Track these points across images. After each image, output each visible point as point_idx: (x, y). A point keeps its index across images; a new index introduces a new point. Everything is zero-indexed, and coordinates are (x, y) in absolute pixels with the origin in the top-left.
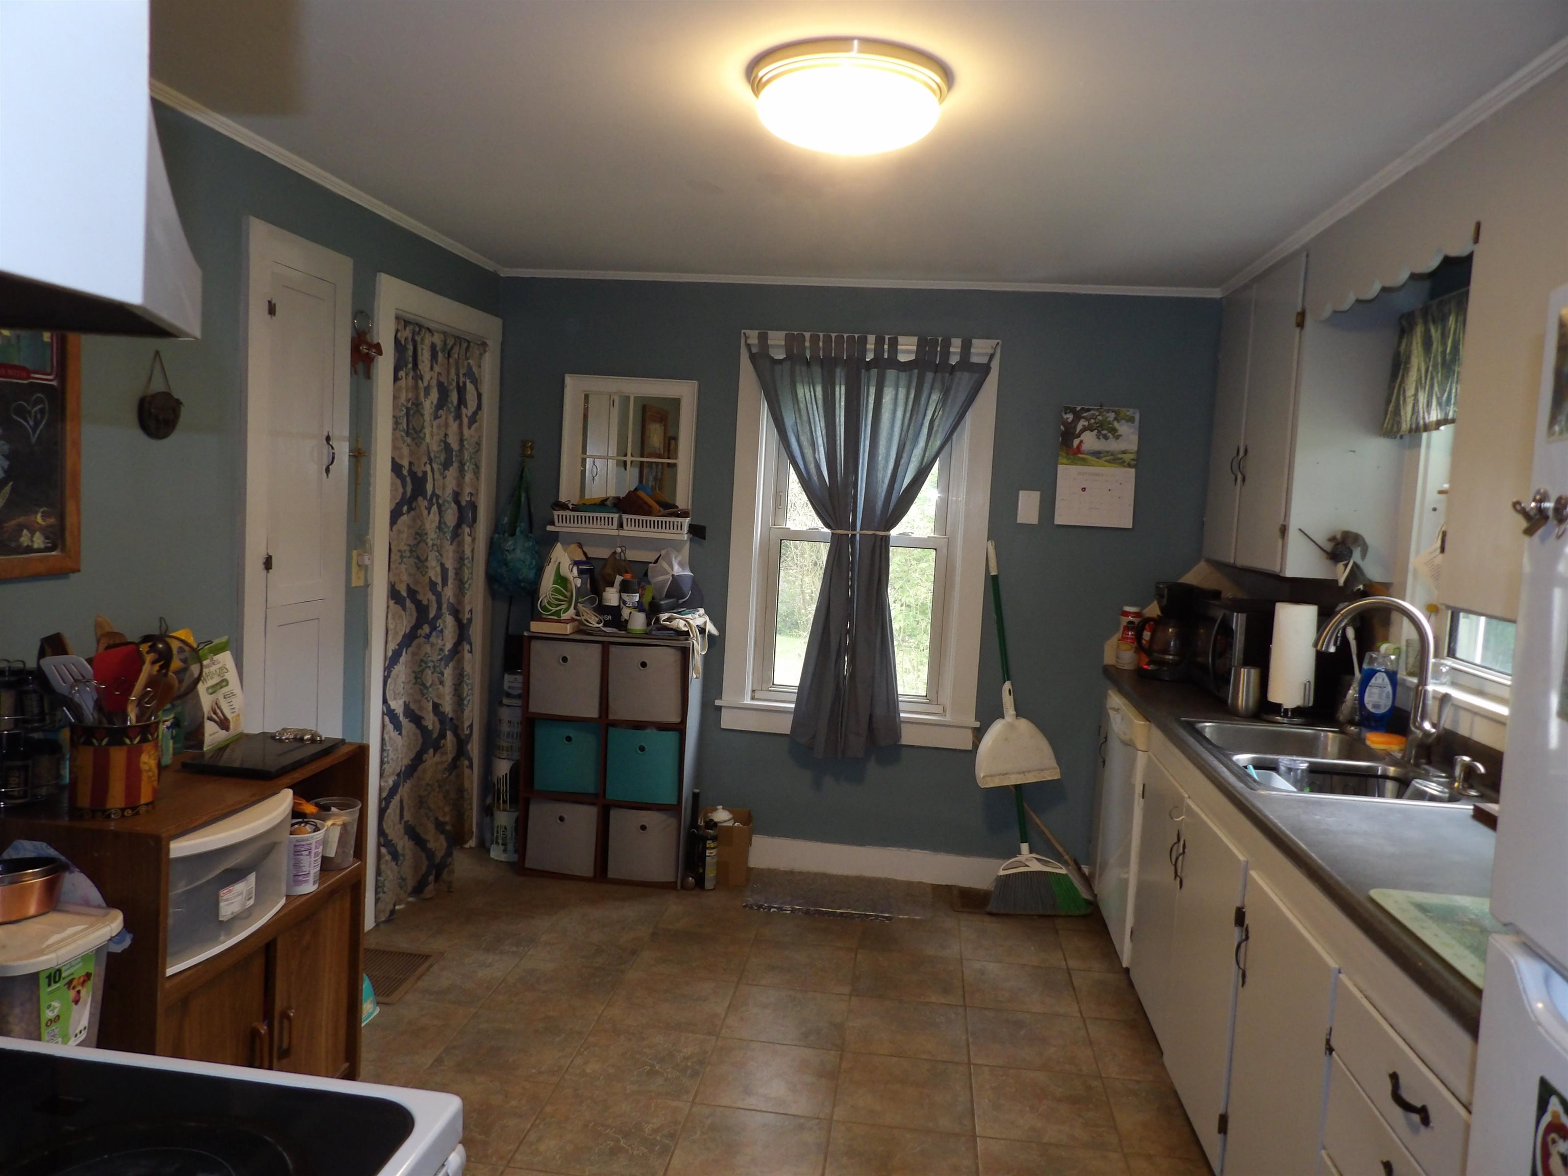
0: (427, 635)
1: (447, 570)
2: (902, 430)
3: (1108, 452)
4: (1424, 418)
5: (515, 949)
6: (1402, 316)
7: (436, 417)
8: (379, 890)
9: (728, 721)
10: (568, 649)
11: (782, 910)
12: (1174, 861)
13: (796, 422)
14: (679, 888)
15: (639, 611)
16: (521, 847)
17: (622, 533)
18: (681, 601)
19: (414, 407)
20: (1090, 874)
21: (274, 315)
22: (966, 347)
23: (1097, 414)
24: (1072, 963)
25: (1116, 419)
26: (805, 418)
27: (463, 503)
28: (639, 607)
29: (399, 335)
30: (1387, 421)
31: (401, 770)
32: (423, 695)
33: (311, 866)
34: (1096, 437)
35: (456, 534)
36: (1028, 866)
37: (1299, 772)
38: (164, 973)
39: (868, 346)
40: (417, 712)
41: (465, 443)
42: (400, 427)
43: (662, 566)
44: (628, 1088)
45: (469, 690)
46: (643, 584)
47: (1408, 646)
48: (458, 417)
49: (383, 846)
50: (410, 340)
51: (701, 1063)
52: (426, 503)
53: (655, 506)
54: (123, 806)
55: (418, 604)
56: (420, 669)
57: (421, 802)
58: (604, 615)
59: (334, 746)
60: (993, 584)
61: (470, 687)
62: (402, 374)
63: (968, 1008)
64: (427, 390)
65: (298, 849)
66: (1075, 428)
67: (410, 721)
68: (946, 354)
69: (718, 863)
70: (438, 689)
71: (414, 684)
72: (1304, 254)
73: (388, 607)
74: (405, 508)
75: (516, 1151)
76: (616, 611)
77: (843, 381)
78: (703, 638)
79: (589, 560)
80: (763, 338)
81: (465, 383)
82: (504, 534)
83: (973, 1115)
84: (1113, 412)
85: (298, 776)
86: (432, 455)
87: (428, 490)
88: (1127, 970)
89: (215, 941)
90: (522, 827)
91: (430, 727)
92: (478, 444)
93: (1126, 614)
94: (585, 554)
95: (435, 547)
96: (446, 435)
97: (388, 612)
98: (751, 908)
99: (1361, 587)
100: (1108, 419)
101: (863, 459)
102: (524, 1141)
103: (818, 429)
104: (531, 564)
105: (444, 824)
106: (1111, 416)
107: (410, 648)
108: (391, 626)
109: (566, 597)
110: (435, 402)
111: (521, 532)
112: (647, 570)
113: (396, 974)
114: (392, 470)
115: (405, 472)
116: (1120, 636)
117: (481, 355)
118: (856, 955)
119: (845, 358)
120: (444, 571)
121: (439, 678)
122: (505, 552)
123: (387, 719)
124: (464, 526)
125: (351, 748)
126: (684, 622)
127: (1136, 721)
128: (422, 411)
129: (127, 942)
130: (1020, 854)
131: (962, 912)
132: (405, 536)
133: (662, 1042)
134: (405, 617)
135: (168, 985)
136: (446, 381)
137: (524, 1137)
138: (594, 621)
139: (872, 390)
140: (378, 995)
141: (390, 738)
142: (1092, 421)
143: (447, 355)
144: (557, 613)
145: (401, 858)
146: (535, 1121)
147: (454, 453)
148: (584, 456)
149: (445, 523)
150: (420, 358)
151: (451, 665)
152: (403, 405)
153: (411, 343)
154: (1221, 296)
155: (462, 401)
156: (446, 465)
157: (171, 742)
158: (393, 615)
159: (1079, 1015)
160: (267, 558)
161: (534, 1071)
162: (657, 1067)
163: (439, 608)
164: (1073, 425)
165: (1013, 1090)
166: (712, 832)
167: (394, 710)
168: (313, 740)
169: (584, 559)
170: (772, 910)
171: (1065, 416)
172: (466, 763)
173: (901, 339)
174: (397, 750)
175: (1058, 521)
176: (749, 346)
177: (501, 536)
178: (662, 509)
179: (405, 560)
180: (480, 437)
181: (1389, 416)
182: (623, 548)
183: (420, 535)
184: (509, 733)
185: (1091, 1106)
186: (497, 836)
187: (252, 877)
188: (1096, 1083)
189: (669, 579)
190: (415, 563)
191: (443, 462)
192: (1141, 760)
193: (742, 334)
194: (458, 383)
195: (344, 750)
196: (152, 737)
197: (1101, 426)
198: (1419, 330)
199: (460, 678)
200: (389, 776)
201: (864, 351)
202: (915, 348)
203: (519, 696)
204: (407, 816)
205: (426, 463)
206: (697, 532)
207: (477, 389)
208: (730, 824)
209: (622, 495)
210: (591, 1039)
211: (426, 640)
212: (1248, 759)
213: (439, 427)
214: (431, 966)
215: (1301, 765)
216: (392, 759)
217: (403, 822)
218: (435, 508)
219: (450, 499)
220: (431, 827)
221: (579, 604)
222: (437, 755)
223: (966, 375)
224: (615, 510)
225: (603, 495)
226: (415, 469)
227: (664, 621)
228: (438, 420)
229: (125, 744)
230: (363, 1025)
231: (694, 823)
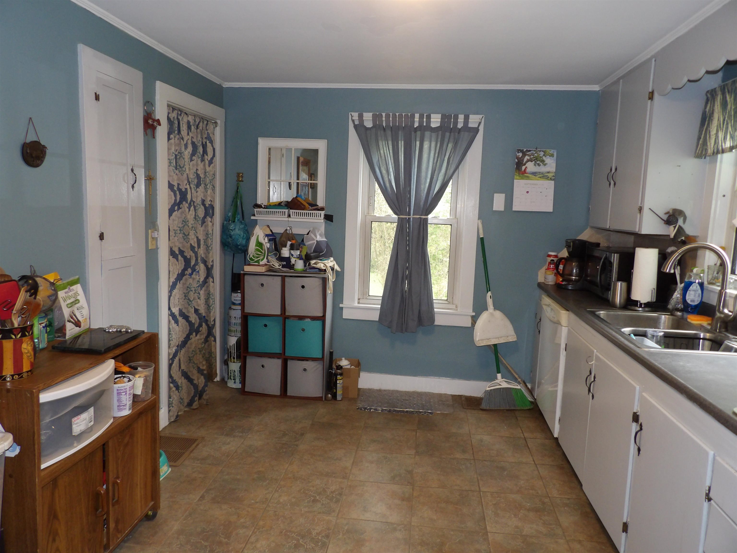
0: (190, 274)
1: (200, 240)
2: (433, 164)
3: (540, 172)
4: (722, 146)
5: (241, 434)
6: (708, 92)
7: (191, 160)
8: (170, 405)
9: (346, 315)
10: (263, 279)
11: (377, 410)
12: (588, 385)
13: (379, 160)
14: (324, 399)
15: (300, 259)
16: (243, 381)
17: (290, 219)
18: (321, 254)
19: (179, 154)
20: (532, 388)
21: (99, 101)
22: (467, 118)
23: (534, 152)
24: (526, 435)
25: (544, 155)
26: (383, 158)
27: (207, 205)
28: (300, 258)
29: (170, 115)
30: (698, 149)
31: (179, 344)
32: (189, 305)
33: (127, 401)
34: (534, 165)
35: (203, 222)
36: (500, 385)
37: (659, 337)
38: (39, 467)
39: (415, 120)
40: (186, 314)
41: (207, 174)
42: (172, 164)
43: (311, 236)
44: (303, 510)
45: (213, 301)
46: (301, 245)
47: (708, 268)
48: (203, 160)
49: (171, 383)
50: (176, 118)
51: (340, 494)
52: (187, 205)
53: (307, 205)
54: (13, 373)
55: (185, 258)
56: (187, 291)
57: (190, 360)
58: (282, 262)
59: (137, 335)
60: (482, 241)
61: (213, 300)
62: (172, 136)
63: (476, 461)
64: (186, 146)
65: (119, 391)
66: (523, 160)
67: (183, 318)
68: (456, 123)
69: (343, 387)
70: (198, 301)
71: (184, 299)
72: (654, 60)
73: (169, 260)
74: (176, 208)
75: (244, 548)
76: (288, 260)
77: (403, 139)
78: (333, 273)
79: (273, 234)
80: (361, 116)
81: (206, 142)
82: (229, 221)
83: (485, 519)
84: (543, 151)
85: (118, 352)
86: (190, 180)
87: (188, 198)
88: (557, 439)
89: (71, 446)
90: (243, 370)
91: (193, 322)
92: (214, 175)
93: (549, 256)
94: (271, 231)
95: (193, 228)
96: (197, 170)
97: (169, 262)
98: (361, 409)
99: (683, 238)
100: (540, 156)
101: (414, 179)
102: (249, 542)
103: (390, 163)
104: (244, 236)
105: (203, 370)
106: (542, 154)
107: (181, 281)
108: (171, 270)
109: (262, 253)
110: (191, 152)
111: (238, 220)
112: (303, 239)
113: (180, 450)
114: (169, 187)
115: (175, 188)
116: (547, 268)
117: (214, 128)
118: (416, 433)
119: (403, 126)
120: (199, 241)
121: (198, 296)
122: (230, 230)
123: (171, 318)
124: (208, 217)
125: (148, 335)
126: (323, 265)
127: (561, 311)
128: (183, 156)
129: (17, 450)
130: (497, 379)
131: (468, 409)
132: (176, 222)
133: (319, 483)
134: (178, 265)
135: (42, 474)
136: (196, 141)
137: (249, 539)
138: (277, 265)
139: (418, 143)
140: (170, 462)
141: (173, 328)
142: (532, 157)
143: (196, 128)
144: (258, 261)
145: (180, 388)
146: (254, 530)
147: (202, 179)
148: (269, 180)
149: (198, 216)
150: (181, 128)
151: (203, 289)
152: (173, 153)
153: (176, 120)
154: (599, 90)
155: (205, 152)
156: (198, 185)
157: (46, 335)
158: (172, 264)
159: (533, 463)
160: (101, 234)
161: (253, 501)
162: (317, 498)
163: (197, 260)
164: (522, 159)
165: (504, 505)
166: (340, 371)
167: (174, 313)
168: (127, 332)
169: (271, 233)
170: (372, 410)
171: (518, 154)
172: (213, 339)
173: (432, 115)
174: (176, 333)
175: (515, 208)
176: (353, 121)
177: (228, 222)
178: (310, 207)
179: (177, 234)
180: (215, 171)
181: (699, 146)
182: (291, 228)
183: (185, 222)
184: (235, 323)
185: (546, 513)
186: (230, 375)
187: (92, 410)
188: (547, 500)
189: (315, 243)
190: (183, 236)
191: (196, 184)
192: (564, 331)
193: (350, 114)
194: (202, 143)
195: (144, 336)
196: (29, 334)
197: (536, 159)
198: (719, 98)
199: (208, 296)
200: (173, 347)
201: (414, 122)
202: (440, 120)
203: (239, 304)
204: (183, 367)
205: (186, 184)
206: (329, 218)
207: (213, 146)
208: (349, 367)
209: (290, 200)
210: (282, 483)
211: (190, 277)
212: (630, 331)
213: (193, 165)
214: (197, 445)
215: (660, 333)
216: (174, 338)
217: (180, 370)
218: (192, 208)
219: (200, 203)
220: (195, 372)
221: (269, 257)
222: (198, 336)
223: (467, 134)
224: (286, 208)
225: (279, 200)
226: (180, 187)
227: (313, 264)
228: (192, 162)
229: (12, 338)
230: (161, 479)
231: (330, 367)
